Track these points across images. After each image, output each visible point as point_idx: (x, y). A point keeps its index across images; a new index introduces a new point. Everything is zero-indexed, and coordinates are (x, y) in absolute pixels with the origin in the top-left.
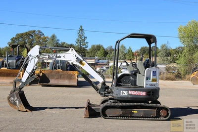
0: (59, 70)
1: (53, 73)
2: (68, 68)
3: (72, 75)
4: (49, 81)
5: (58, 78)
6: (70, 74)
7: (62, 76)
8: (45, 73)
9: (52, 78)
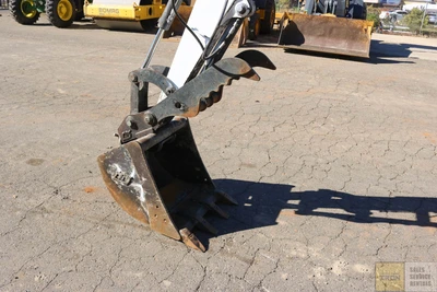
0: (329, 15)
1: (314, 22)
2: (351, 12)
3: (360, 29)
4: (302, 41)
5: (324, 35)
6: (354, 28)
7: (334, 31)
8: (295, 19)
9: (310, 34)
